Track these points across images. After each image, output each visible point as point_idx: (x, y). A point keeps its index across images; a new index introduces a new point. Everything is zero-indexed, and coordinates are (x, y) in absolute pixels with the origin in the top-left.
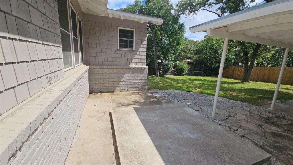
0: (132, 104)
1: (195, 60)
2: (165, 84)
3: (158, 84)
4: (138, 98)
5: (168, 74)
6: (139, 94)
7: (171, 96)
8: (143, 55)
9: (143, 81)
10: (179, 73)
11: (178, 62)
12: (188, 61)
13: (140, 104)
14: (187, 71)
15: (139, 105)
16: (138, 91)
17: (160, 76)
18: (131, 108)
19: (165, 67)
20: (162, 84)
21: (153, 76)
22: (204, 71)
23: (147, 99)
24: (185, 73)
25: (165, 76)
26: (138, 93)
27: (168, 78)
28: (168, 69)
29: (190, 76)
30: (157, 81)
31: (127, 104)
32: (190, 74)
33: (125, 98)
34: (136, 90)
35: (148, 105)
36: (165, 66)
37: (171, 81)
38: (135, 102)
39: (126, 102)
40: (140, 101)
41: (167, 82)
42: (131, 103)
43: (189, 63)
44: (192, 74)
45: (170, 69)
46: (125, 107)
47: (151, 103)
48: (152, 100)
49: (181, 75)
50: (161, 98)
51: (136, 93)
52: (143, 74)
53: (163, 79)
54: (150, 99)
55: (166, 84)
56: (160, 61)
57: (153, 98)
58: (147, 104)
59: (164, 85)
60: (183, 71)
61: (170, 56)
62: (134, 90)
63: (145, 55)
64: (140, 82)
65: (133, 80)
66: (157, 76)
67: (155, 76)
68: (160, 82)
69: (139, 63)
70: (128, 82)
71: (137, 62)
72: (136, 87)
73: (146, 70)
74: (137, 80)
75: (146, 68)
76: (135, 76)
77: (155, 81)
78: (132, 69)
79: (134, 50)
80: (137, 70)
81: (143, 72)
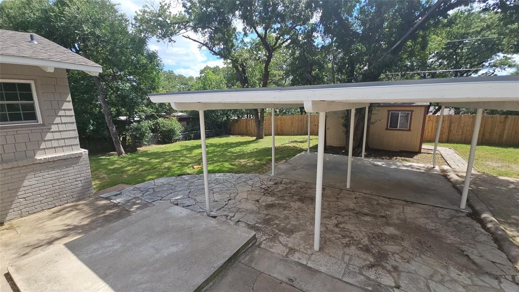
0: (61, 236)
2: (137, 169)
3: (123, 172)
4: (74, 218)
5: (145, 145)
6: (77, 209)
7: (148, 193)
9: (81, 181)
10: (167, 139)
11: (160, 120)
12: (180, 114)
13: (80, 231)
14: (180, 133)
15: (80, 234)
16: (73, 202)
17: (126, 152)
18: (59, 246)
19: (134, 133)
20: (132, 170)
21: (112, 155)
23: (97, 214)
24: (177, 138)
25: (138, 148)
26: (74, 208)
27: (146, 154)
29: (186, 141)
30: (120, 164)
31: (45, 242)
32: (186, 138)
33: (39, 228)
34: (67, 203)
35: (100, 226)
37: (151, 159)
38: (69, 229)
39: (42, 237)
40: (80, 225)
41: (143, 164)
42: (57, 235)
43: (180, 119)
45: (147, 135)
46: (42, 250)
47: (108, 219)
48: (108, 212)
49: (172, 143)
50: (129, 203)
51: (69, 209)
52: (79, 167)
53: (134, 158)
54: (104, 213)
55: (141, 169)
57: (110, 209)
58: (99, 224)
59: (137, 172)
60: (173, 135)
62: (61, 203)
63: (74, 130)
64: (73, 184)
65: (54, 185)
66: (120, 154)
67: (115, 153)
68: (126, 167)
69: (62, 147)
70: (41, 192)
71: (55, 147)
72: (65, 196)
73: (84, 157)
74: (64, 182)
75: (84, 154)
76: (56, 174)
77: (116, 166)
78: (44, 162)
79: (42, 123)
80: (60, 161)
81: (78, 163)
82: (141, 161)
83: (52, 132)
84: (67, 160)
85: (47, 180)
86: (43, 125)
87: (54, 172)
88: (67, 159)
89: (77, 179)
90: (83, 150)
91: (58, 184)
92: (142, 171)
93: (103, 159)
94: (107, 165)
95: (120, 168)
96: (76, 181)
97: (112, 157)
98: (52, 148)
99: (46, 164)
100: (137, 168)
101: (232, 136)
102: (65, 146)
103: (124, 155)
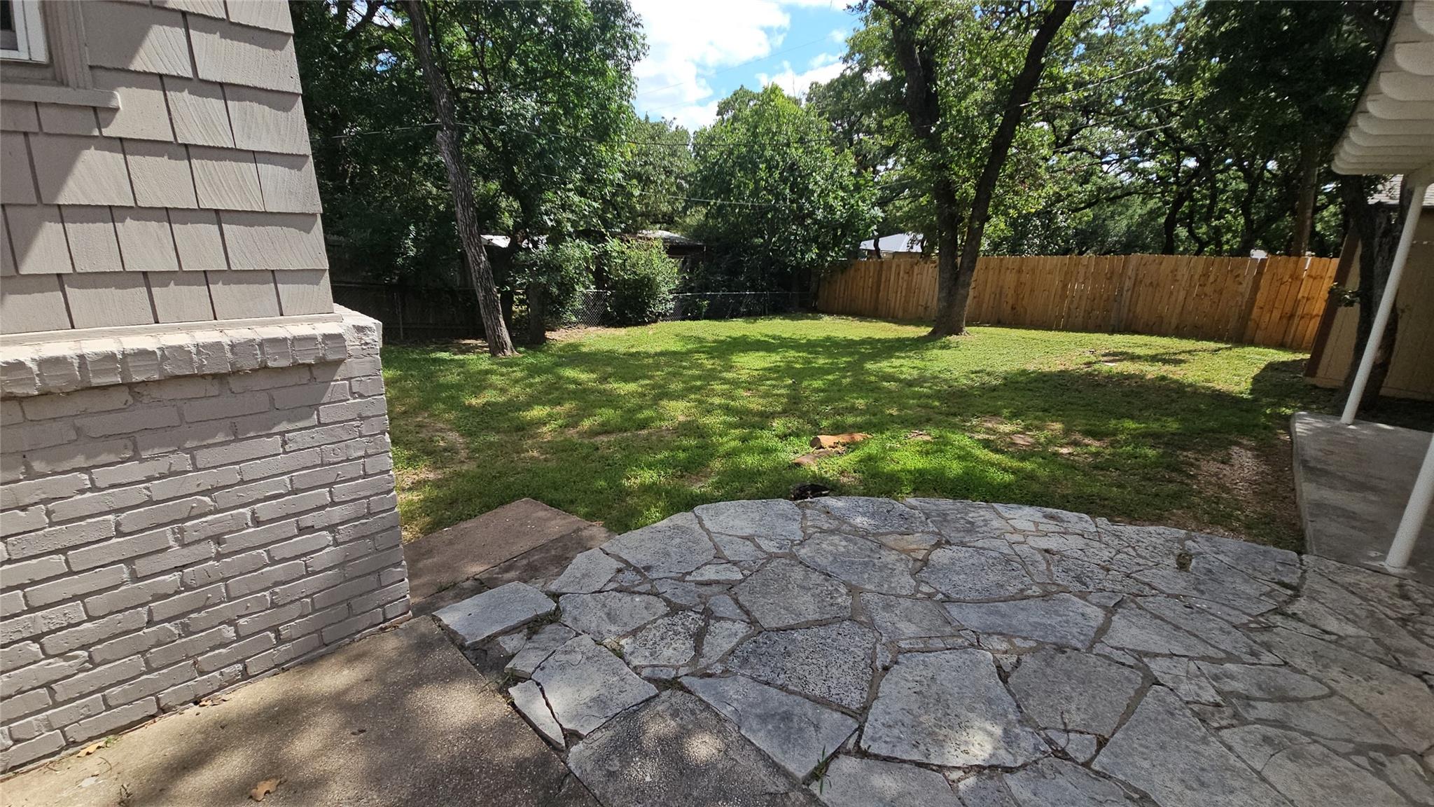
1: (699, 231)
2: (574, 419)
3: (520, 428)
5: (570, 324)
8: (255, 156)
9: (332, 528)
10: (632, 310)
11: (613, 245)
12: (666, 234)
14: (670, 292)
17: (516, 343)
19: (543, 280)
20: (553, 425)
21: (469, 349)
22: (750, 289)
24: (660, 308)
25: (548, 334)
27: (575, 356)
28: (567, 288)
29: (688, 323)
30: (503, 391)
32: (687, 311)
34: (246, 676)
36: (540, 273)
37: (604, 379)
41: (587, 400)
43: (673, 249)
44: (699, 308)
45: (579, 288)
49: (644, 323)
52: (318, 435)
53: (547, 370)
55: (585, 423)
56: (502, 242)
59: (571, 432)
60: (650, 297)
61: (564, 207)
62: (198, 684)
63: (290, 160)
64: (279, 550)
65: (142, 567)
66: (496, 348)
67: (479, 342)
68: (528, 405)
69: (206, 277)
70: (41, 621)
71: (146, 278)
72: (229, 632)
73: (354, 367)
74: (218, 539)
75: (352, 342)
76: (159, 489)
77: (489, 396)
78: (45, 394)
79: (40, 56)
80: (190, 390)
81: (315, 406)
82: (575, 382)
83: (123, 145)
84: (235, 384)
85: (87, 529)
86: (50, 72)
87: (133, 470)
88: (236, 373)
89: (307, 520)
90: (347, 321)
91: (177, 555)
92: (593, 433)
93: (443, 361)
94: (459, 387)
95: (504, 404)
96: (302, 530)
97: (471, 356)
98: (122, 278)
99: (68, 408)
100: (569, 415)
101: (826, 318)
102: (232, 276)
103: (508, 353)
